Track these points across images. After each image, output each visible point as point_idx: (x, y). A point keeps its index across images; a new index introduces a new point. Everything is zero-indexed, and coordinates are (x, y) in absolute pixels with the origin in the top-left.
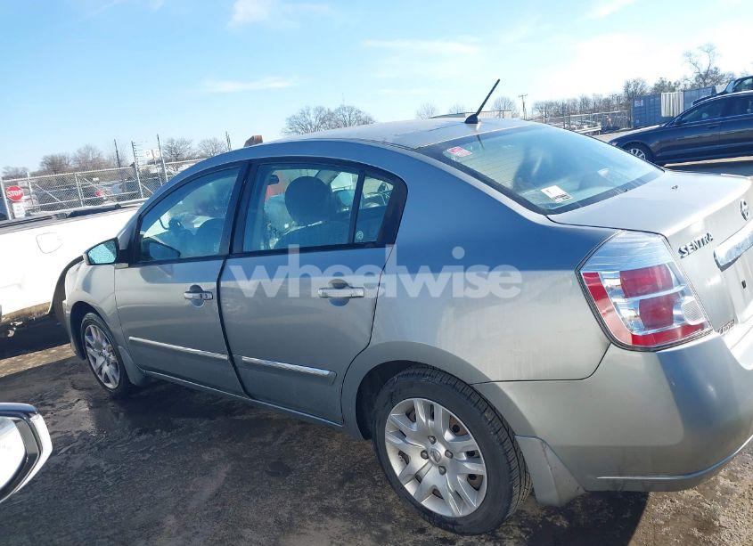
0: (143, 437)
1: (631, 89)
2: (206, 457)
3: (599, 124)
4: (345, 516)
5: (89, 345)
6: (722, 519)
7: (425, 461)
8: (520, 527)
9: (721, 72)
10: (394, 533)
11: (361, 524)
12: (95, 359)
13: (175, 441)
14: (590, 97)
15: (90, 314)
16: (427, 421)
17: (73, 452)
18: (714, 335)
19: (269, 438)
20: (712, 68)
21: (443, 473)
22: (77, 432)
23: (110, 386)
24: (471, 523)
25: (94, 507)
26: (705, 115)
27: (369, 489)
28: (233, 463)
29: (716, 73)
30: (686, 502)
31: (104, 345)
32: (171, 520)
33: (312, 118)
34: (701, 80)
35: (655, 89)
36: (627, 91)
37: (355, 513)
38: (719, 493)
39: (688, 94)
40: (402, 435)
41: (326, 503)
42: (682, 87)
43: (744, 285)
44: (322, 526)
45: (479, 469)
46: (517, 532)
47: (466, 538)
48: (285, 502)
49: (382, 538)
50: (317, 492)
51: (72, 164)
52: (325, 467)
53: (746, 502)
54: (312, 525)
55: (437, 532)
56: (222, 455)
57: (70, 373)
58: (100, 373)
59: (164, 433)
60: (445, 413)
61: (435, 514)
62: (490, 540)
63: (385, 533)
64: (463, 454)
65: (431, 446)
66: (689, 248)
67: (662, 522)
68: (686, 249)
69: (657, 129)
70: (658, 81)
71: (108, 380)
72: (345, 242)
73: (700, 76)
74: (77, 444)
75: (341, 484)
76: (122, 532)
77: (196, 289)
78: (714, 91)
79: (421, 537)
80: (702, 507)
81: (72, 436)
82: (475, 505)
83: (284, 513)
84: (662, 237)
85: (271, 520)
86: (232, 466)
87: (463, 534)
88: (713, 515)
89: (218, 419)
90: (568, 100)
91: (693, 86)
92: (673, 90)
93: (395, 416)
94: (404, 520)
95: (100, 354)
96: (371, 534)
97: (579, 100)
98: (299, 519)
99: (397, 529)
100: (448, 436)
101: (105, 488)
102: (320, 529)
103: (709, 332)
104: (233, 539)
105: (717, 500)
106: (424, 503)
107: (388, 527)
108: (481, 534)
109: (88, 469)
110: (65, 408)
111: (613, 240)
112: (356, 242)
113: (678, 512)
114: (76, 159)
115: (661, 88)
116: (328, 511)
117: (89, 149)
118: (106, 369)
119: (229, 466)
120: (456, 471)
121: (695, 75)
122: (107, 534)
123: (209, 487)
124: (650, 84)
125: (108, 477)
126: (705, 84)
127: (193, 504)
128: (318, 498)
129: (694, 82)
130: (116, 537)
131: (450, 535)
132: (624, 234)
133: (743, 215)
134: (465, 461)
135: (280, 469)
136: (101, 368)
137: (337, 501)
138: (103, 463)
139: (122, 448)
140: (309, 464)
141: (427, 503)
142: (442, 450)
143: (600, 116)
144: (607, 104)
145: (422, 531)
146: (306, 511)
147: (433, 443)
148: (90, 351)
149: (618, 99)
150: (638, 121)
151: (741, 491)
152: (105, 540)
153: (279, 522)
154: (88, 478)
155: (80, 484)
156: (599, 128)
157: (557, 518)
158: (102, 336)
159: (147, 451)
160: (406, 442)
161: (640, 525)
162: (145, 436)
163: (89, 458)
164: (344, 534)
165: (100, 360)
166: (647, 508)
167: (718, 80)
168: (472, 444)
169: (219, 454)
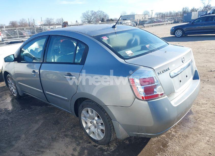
0: (21, 111)
1: (184, 10)
2: (37, 118)
3: (173, 20)
4: (70, 137)
5: (9, 83)
6: (169, 143)
7: (91, 124)
8: (116, 143)
9: (211, 6)
10: (82, 143)
11: (74, 140)
12: (11, 88)
13: (30, 113)
14: (172, 12)
15: (9, 75)
16: (91, 114)
17: (2, 114)
18: (166, 97)
19: (55, 113)
20: (209, 5)
21: (95, 128)
22: (4, 108)
23: (15, 95)
24: (101, 142)
25: (4, 131)
26: (201, 21)
27: (79, 130)
28: (44, 120)
29: (210, 6)
30: (161, 138)
31: (13, 84)
32: (23, 136)
33: (90, 14)
34: (205, 9)
35: (191, 10)
36: (183, 10)
37: (73, 136)
38: (171, 136)
39: (200, 13)
40: (85, 117)
41: (66, 133)
42: (199, 10)
43: (180, 81)
44: (64, 140)
45: (103, 128)
46: (115, 144)
47: (101, 145)
48: (55, 132)
49: (79, 144)
50: (65, 130)
51: (18, 24)
52: (69, 123)
53: (177, 139)
54: (61, 139)
55: (93, 143)
56: (42, 117)
57: (6, 90)
58: (12, 91)
59: (28, 110)
60: (95, 113)
61: (93, 138)
62: (107, 147)
63: (80, 143)
64: (100, 124)
65: (93, 121)
66: (161, 72)
67: (153, 144)
68: (160, 72)
69: (186, 24)
70: (192, 8)
71: (14, 93)
72: (72, 62)
73: (205, 7)
74: (3, 112)
75: (72, 128)
76: (10, 139)
77: (34, 72)
78: (207, 13)
79: (89, 145)
80: (165, 140)
81: (2, 109)
82: (102, 137)
83: (54, 136)
84: (153, 69)
85: (50, 137)
86: (44, 121)
87: (100, 144)
88: (167, 142)
89: (43, 107)
90: (166, 13)
91: (202, 10)
92: (196, 11)
93: (84, 112)
94: (86, 139)
95: (12, 86)
96: (76, 143)
97: (169, 12)
98: (58, 137)
99: (83, 142)
100: (96, 118)
101: (8, 125)
102: (63, 141)
103: (164, 96)
104: (39, 142)
105: (169, 138)
106: (90, 135)
107: (81, 141)
108: (105, 145)
109: (5, 119)
110: (2, 101)
111: (139, 69)
112: (75, 62)
113: (158, 141)
114: (19, 23)
115: (193, 10)
116: (66, 136)
117: (23, 19)
118: (14, 90)
119: (43, 121)
120: (98, 128)
121: (204, 7)
122: (6, 139)
123: (36, 126)
124: (190, 9)
125: (9, 122)
126: (206, 10)
127: (30, 132)
128: (65, 132)
129: (203, 9)
130: (8, 140)
131: (97, 144)
132: (142, 67)
133: (182, 61)
134: (100, 126)
135: (57, 123)
136: (12, 90)
137: (69, 133)
138: (9, 118)
139: (15, 114)
140: (65, 122)
141: (91, 136)
142: (95, 122)
143: (173, 18)
144: (177, 14)
145: (90, 143)
146: (60, 135)
147: (93, 120)
148: (9, 85)
149: (180, 13)
150: (184, 20)
151: (177, 136)
152: (5, 141)
153: (52, 138)
154: (4, 122)
155: (2, 124)
156: (173, 22)
157: (126, 141)
158: (12, 81)
159: (22, 115)
160: (86, 119)
161: (147, 144)
162: (22, 111)
163: (5, 116)
164: (69, 142)
165: (12, 88)
166: (151, 140)
167: (210, 9)
168: (101, 121)
169: (41, 117)
